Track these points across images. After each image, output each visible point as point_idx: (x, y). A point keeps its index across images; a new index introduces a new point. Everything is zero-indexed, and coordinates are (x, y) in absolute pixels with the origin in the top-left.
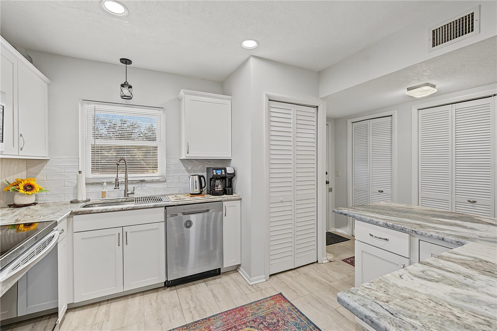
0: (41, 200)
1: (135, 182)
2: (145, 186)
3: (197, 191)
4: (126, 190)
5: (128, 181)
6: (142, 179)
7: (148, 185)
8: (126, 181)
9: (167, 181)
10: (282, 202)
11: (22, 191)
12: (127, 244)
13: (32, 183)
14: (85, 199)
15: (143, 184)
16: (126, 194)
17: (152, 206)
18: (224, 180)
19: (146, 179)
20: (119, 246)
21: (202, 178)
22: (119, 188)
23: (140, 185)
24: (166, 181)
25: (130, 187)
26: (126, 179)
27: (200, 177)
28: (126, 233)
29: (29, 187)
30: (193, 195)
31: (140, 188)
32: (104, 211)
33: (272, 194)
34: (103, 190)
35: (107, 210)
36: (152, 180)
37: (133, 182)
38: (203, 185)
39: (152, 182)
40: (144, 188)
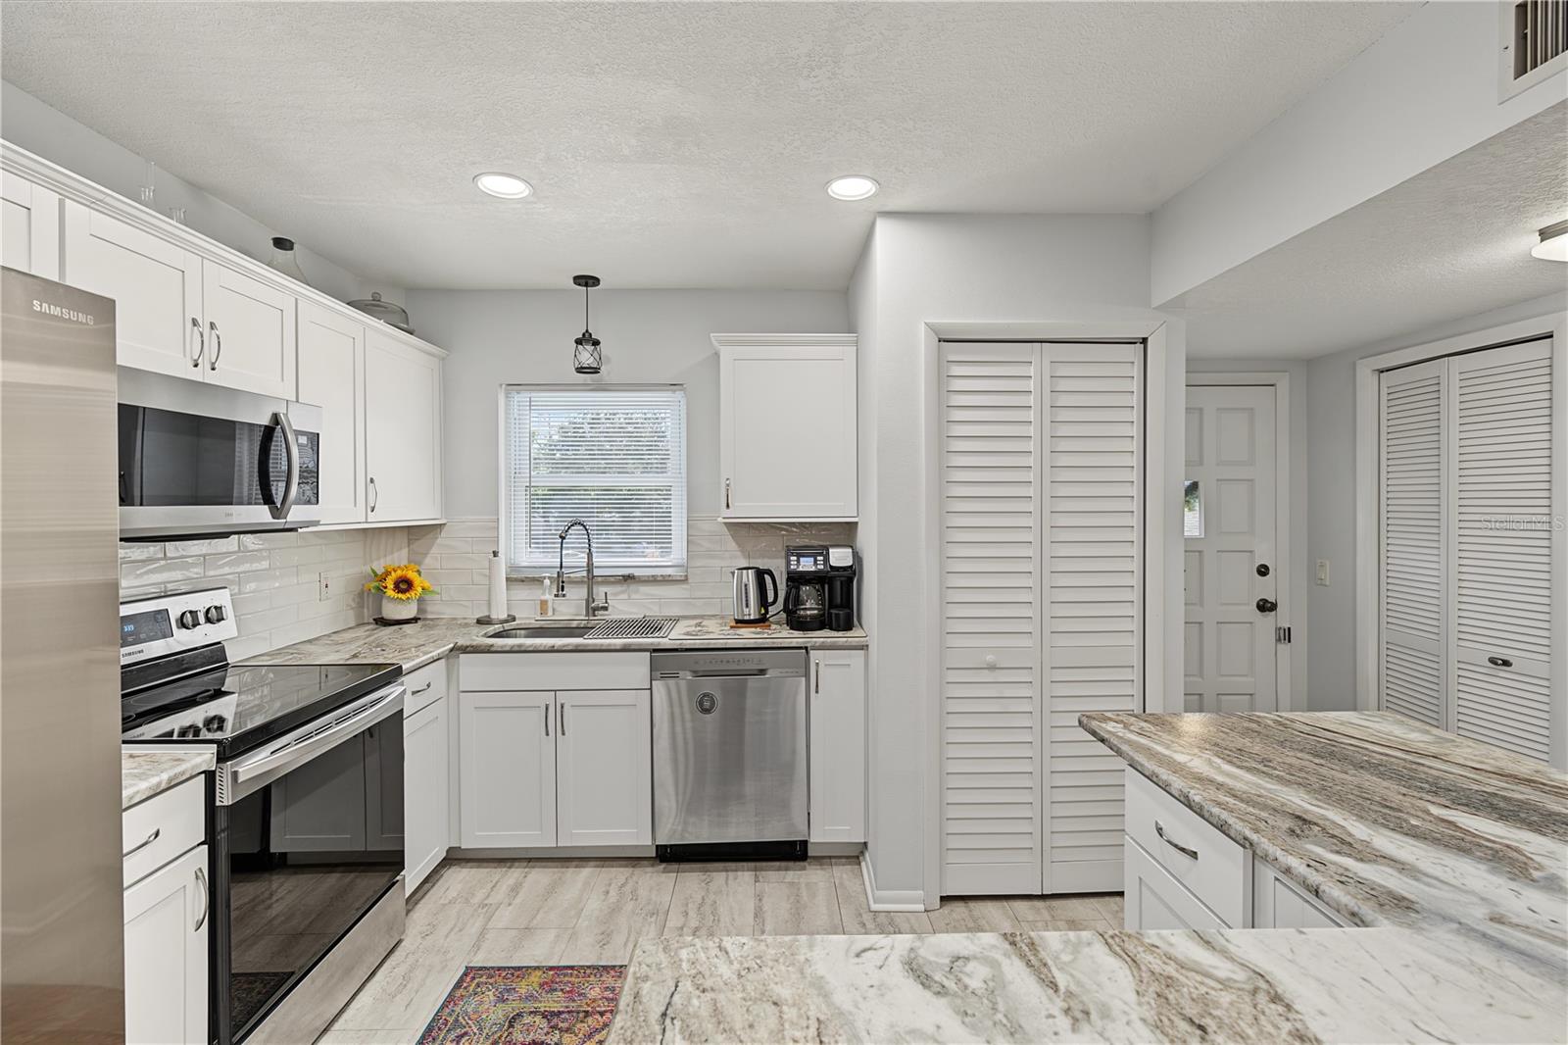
0: (432, 613)
1: (612, 579)
2: (637, 592)
3: (752, 612)
4: (590, 599)
5: (593, 577)
6: (626, 572)
7: (645, 589)
8: (591, 577)
9: (690, 581)
10: (992, 668)
11: (390, 593)
12: (563, 734)
13: (412, 575)
14: (504, 616)
15: (633, 587)
16: (592, 610)
17: (618, 648)
18: (826, 586)
19: (637, 572)
20: (547, 734)
21: (766, 576)
22: (564, 596)
23: (624, 587)
24: (687, 580)
25: (600, 591)
26: (588, 571)
27: (760, 574)
28: (562, 707)
29: (404, 585)
30: (741, 622)
31: (625, 596)
32: (516, 649)
33: (953, 641)
34: (543, 598)
35: (523, 649)
36: (653, 576)
37: (607, 580)
38: (771, 599)
39: (653, 580)
40: (633, 596)
